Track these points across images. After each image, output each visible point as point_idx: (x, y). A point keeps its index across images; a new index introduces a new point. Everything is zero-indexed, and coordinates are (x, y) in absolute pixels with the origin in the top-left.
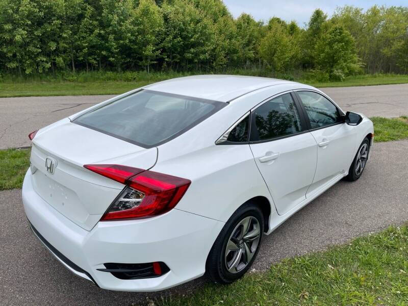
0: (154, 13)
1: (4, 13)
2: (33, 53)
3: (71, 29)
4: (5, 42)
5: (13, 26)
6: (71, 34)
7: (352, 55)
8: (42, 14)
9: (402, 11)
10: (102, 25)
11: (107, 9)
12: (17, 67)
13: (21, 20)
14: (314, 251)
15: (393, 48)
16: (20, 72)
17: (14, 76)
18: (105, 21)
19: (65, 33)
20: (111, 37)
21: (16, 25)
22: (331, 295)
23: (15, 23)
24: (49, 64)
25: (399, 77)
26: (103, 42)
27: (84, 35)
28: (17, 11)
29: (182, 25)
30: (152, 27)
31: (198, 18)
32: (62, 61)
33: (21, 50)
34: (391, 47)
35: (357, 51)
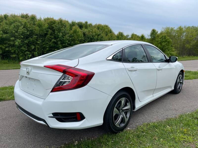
0: (79, 32)
1: (11, 32)
2: (23, 50)
3: (42, 40)
4: (11, 45)
5: (14, 38)
6: (42, 42)
7: (171, 48)
8: (28, 33)
9: (194, 28)
10: (55, 38)
11: (57, 31)
12: (16, 57)
13: (19, 36)
14: (159, 120)
15: (191, 44)
16: (17, 59)
17: (14, 61)
18: (56, 36)
19: (39, 41)
20: (59, 42)
21: (16, 38)
22: (170, 138)
23: (16, 37)
24: (31, 55)
25: (195, 57)
26: (56, 45)
27: (47, 42)
28: (17, 32)
29: (91, 37)
30: (78, 38)
31: (99, 33)
32: (37, 54)
33: (18, 49)
34: (190, 44)
35: (174, 46)
